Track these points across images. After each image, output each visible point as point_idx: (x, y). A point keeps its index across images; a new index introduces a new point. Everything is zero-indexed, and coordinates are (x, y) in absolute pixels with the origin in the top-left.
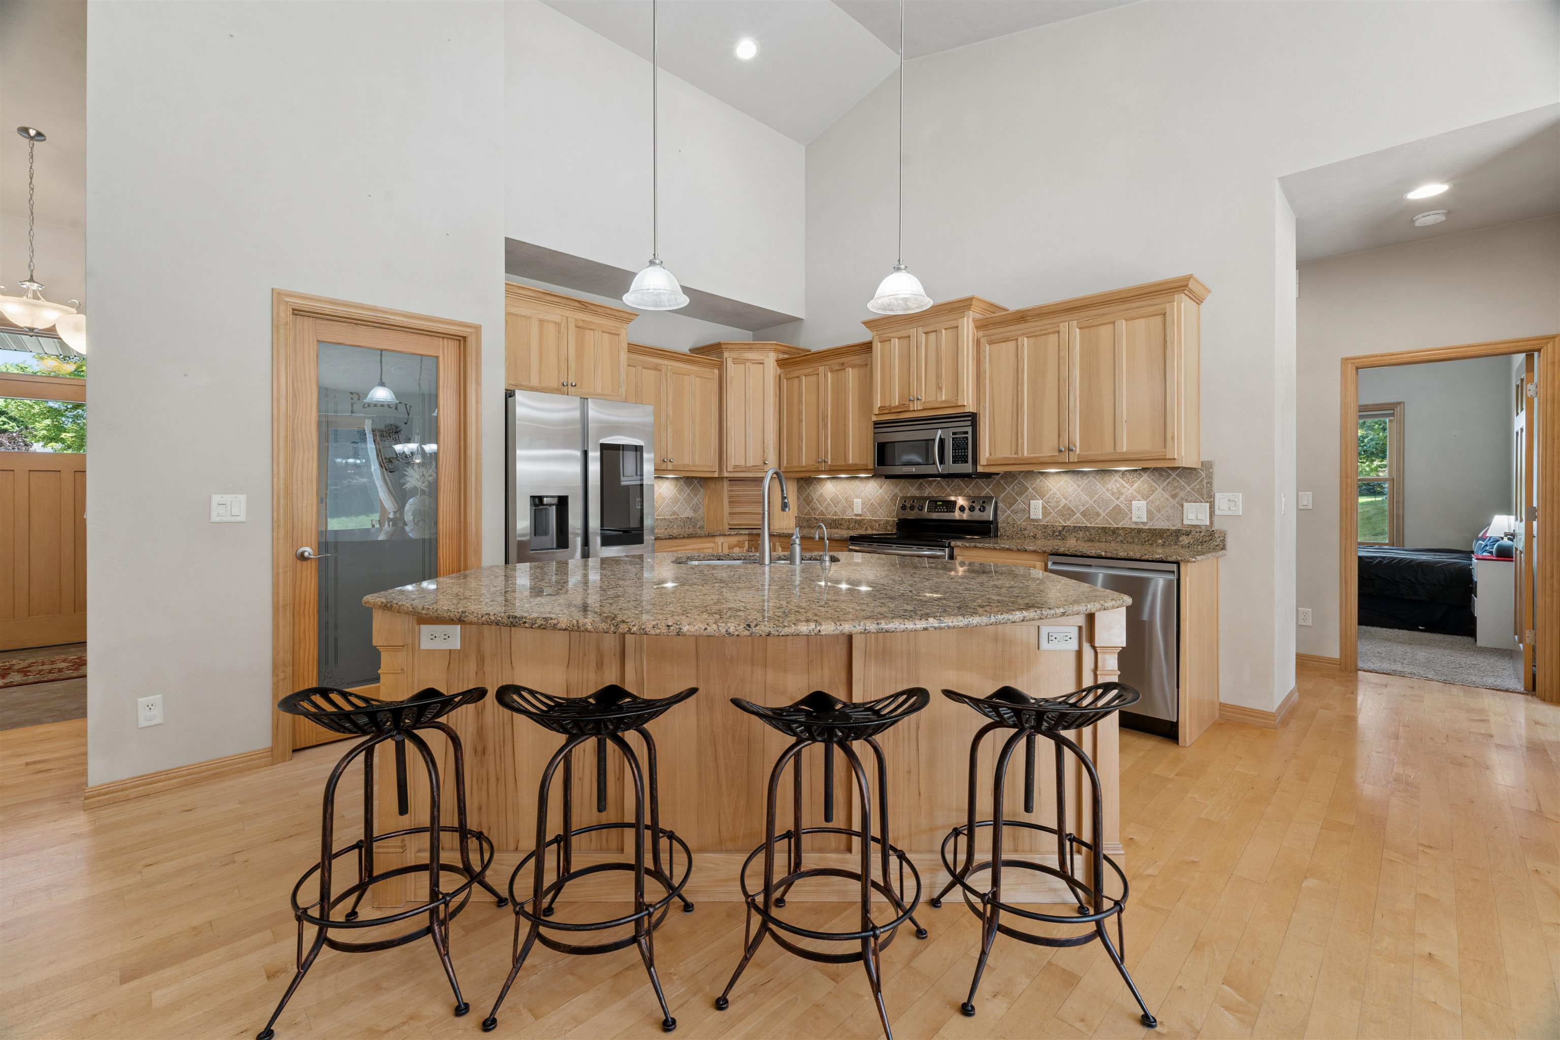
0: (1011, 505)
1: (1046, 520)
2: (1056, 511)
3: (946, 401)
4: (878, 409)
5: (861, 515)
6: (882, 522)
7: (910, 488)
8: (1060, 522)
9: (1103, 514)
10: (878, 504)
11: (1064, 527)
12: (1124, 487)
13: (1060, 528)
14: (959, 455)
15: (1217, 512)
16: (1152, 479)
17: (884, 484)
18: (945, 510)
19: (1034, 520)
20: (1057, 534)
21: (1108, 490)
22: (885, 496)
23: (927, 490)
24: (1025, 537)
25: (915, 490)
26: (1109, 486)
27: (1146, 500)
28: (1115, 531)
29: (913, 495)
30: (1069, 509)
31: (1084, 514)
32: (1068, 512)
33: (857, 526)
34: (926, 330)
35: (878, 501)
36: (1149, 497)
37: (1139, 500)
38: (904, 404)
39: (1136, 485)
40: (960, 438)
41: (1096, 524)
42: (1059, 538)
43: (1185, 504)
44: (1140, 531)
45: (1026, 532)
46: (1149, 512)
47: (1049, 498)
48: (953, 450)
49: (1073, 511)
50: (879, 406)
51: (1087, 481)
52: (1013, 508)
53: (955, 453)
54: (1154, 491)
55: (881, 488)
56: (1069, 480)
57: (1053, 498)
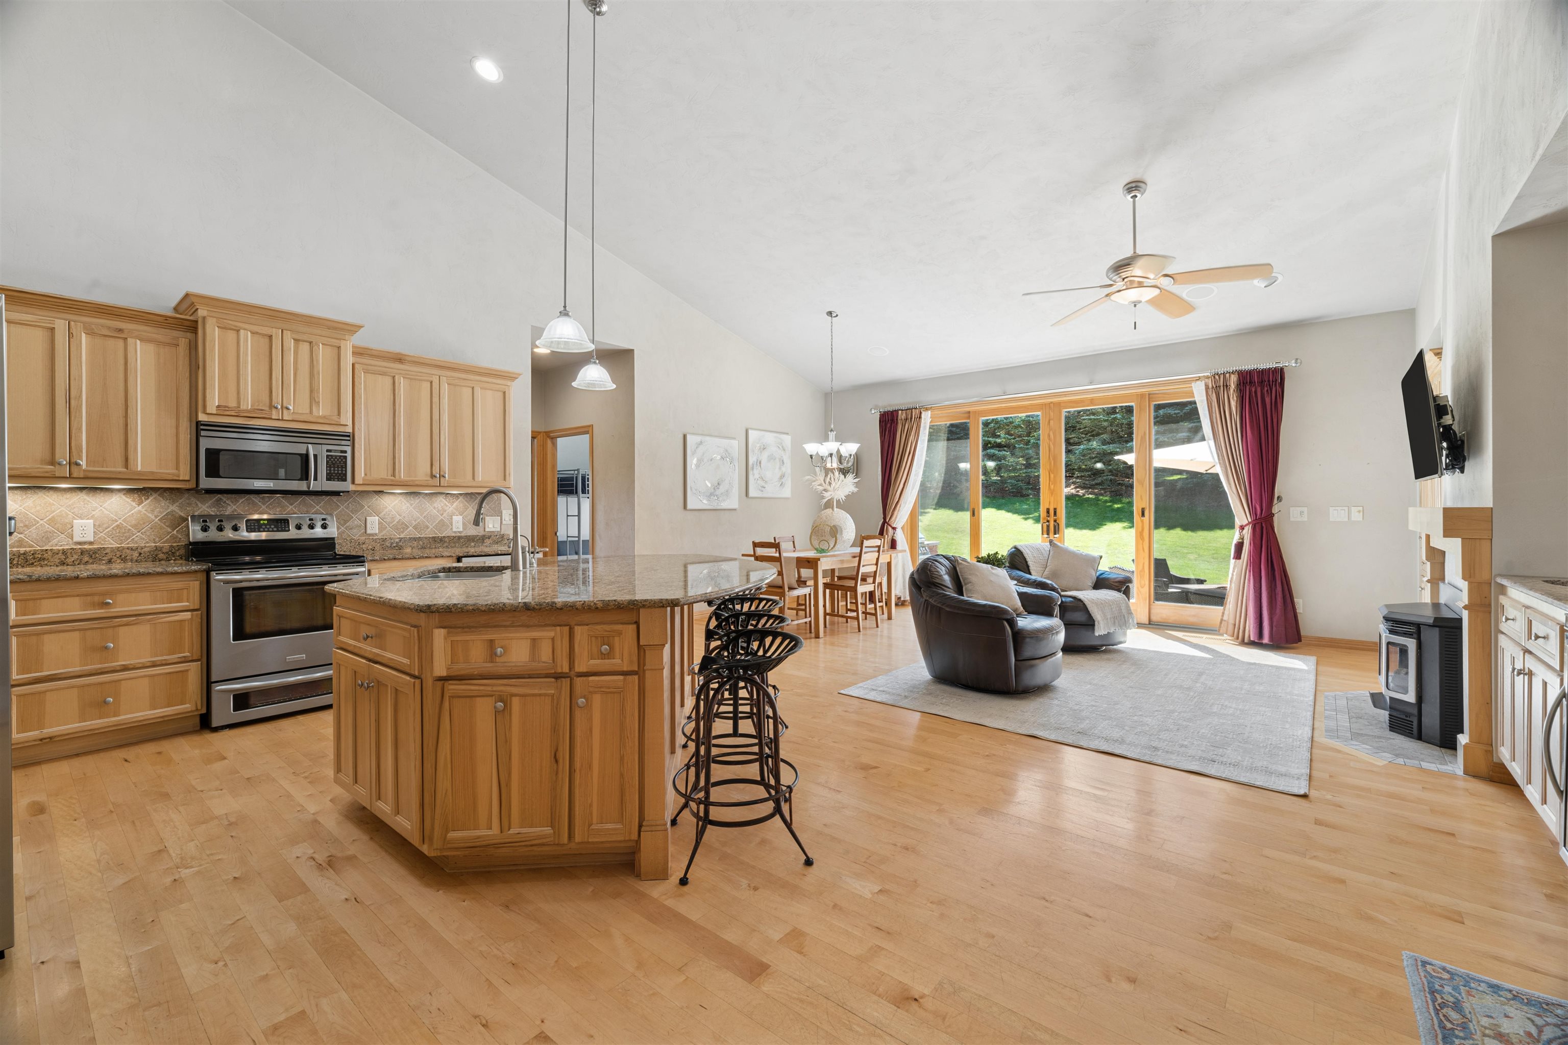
0: (346, 522)
1: (382, 534)
2: (391, 525)
3: (324, 417)
4: (215, 409)
5: (91, 543)
6: (146, 550)
7: (200, 505)
8: (395, 535)
9: (431, 527)
10: (135, 526)
11: (401, 539)
12: (447, 506)
13: (397, 540)
14: (334, 473)
15: (504, 522)
16: (466, 501)
17: (146, 499)
18: (275, 529)
19: (370, 535)
20: (395, 545)
21: (434, 508)
22: (150, 515)
23: (229, 508)
24: (363, 550)
25: (209, 507)
26: (435, 505)
27: (461, 515)
28: (441, 540)
29: (206, 513)
30: (403, 523)
31: (415, 527)
32: (403, 526)
33: (86, 559)
34: (297, 337)
35: (134, 522)
36: (463, 513)
37: (457, 515)
38: (262, 410)
39: (455, 504)
40: (336, 456)
41: (426, 534)
42: (397, 548)
43: (486, 517)
44: (459, 538)
45: (364, 546)
46: (464, 524)
47: (385, 515)
48: (327, 467)
49: (406, 525)
50: (217, 404)
51: (418, 501)
52: (348, 524)
53: (330, 470)
54: (467, 509)
55: (139, 505)
56: (403, 500)
57: (389, 514)
